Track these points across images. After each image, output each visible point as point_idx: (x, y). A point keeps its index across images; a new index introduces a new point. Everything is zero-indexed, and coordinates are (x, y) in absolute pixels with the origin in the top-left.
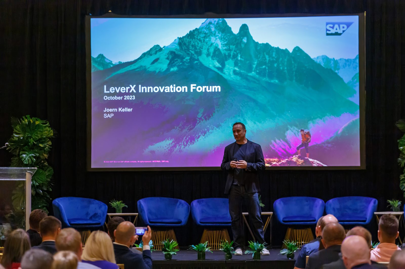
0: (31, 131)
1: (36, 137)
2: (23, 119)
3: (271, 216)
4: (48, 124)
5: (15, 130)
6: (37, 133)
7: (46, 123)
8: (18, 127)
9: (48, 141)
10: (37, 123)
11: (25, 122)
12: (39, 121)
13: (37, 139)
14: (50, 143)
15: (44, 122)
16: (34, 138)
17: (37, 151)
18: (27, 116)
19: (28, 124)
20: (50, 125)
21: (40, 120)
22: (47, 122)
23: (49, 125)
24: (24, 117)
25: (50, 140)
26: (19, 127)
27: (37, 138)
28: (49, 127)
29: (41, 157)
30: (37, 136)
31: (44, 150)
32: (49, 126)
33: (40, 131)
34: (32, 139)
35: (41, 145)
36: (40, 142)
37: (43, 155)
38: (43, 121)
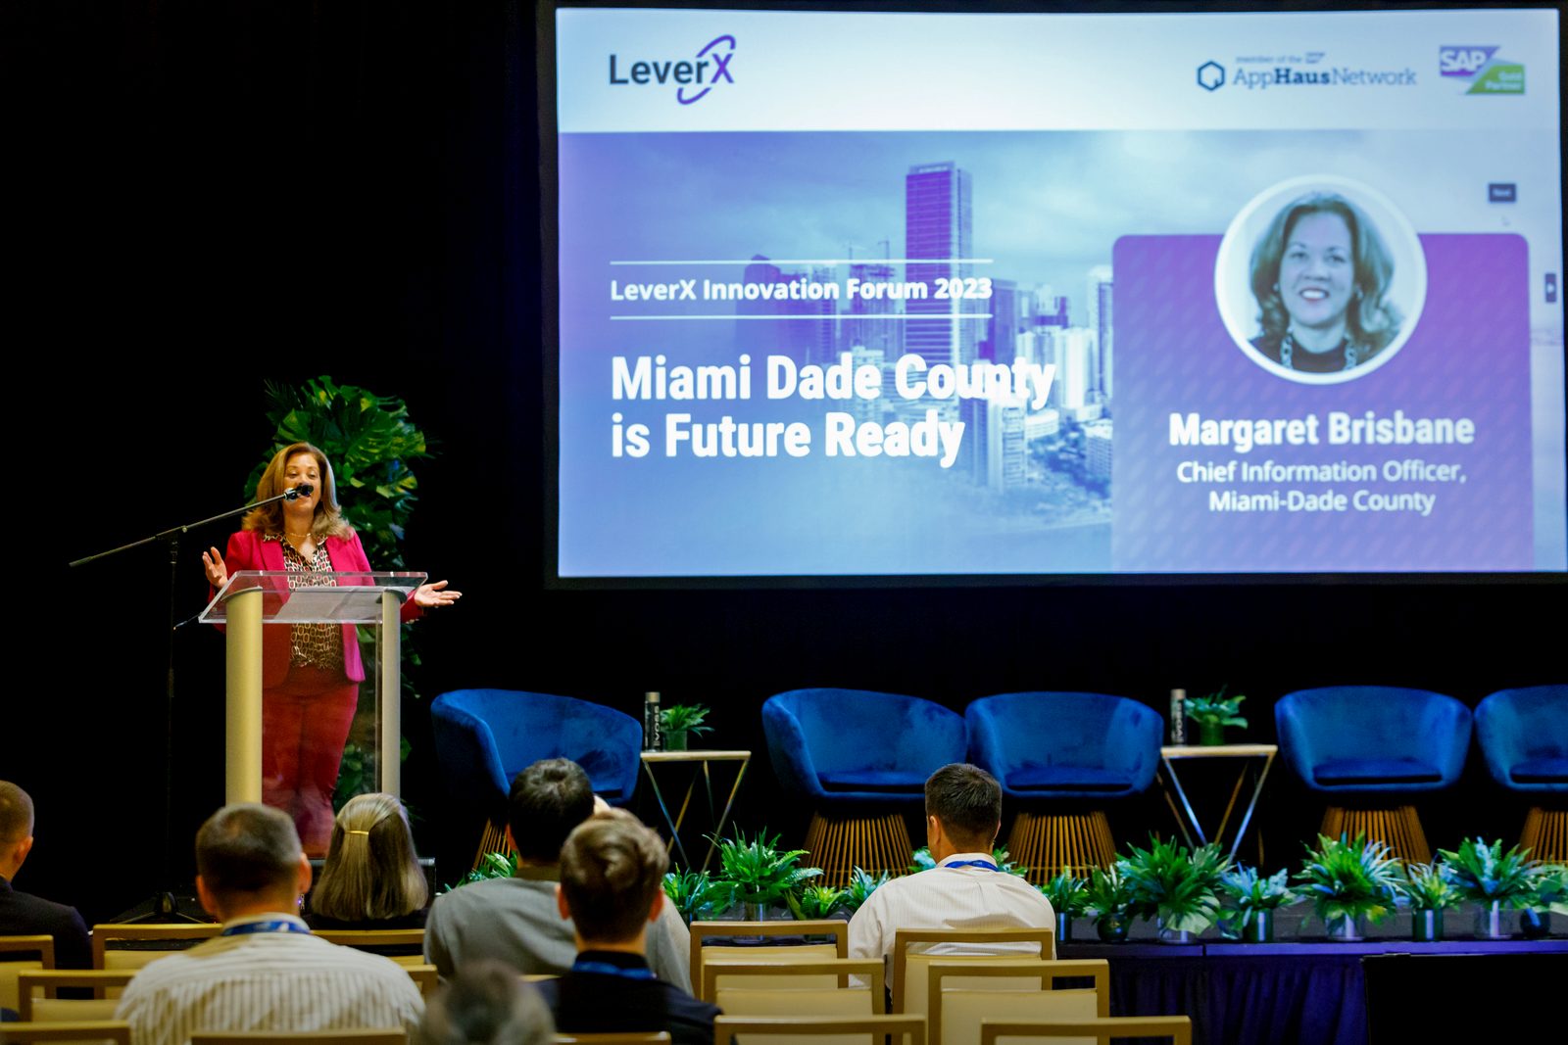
0: (343, 434)
1: (363, 459)
2: (309, 389)
3: (1270, 759)
4: (403, 411)
5: (281, 431)
6: (365, 443)
7: (396, 408)
8: (294, 419)
9: (405, 475)
10: (365, 404)
11: (319, 398)
12: (368, 399)
13: (367, 465)
14: (410, 481)
15: (387, 401)
16: (352, 460)
17: (364, 512)
18: (320, 378)
19: (332, 406)
20: (408, 412)
21: (369, 394)
22: (400, 401)
23: (406, 414)
24: (312, 383)
25: (411, 472)
26: (297, 417)
27: (364, 462)
28: (407, 421)
29: (384, 535)
30: (365, 453)
31: (395, 511)
32: (406, 417)
33: (377, 436)
34: (347, 464)
35: (382, 491)
36: (377, 477)
37: (387, 528)
38: (383, 399)
